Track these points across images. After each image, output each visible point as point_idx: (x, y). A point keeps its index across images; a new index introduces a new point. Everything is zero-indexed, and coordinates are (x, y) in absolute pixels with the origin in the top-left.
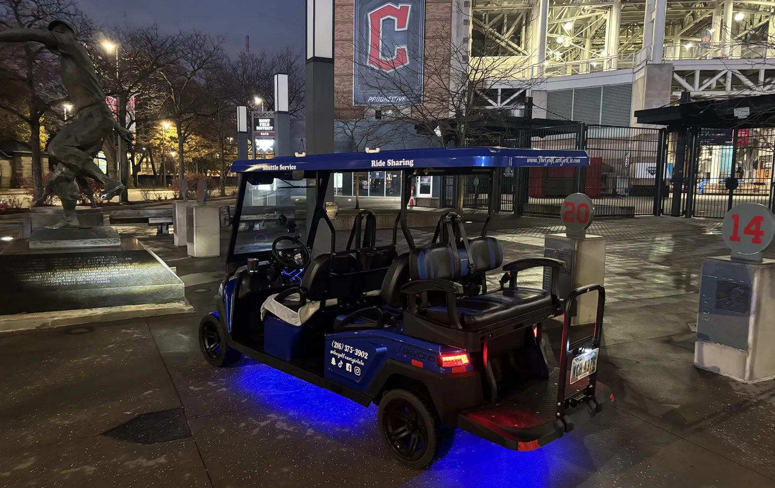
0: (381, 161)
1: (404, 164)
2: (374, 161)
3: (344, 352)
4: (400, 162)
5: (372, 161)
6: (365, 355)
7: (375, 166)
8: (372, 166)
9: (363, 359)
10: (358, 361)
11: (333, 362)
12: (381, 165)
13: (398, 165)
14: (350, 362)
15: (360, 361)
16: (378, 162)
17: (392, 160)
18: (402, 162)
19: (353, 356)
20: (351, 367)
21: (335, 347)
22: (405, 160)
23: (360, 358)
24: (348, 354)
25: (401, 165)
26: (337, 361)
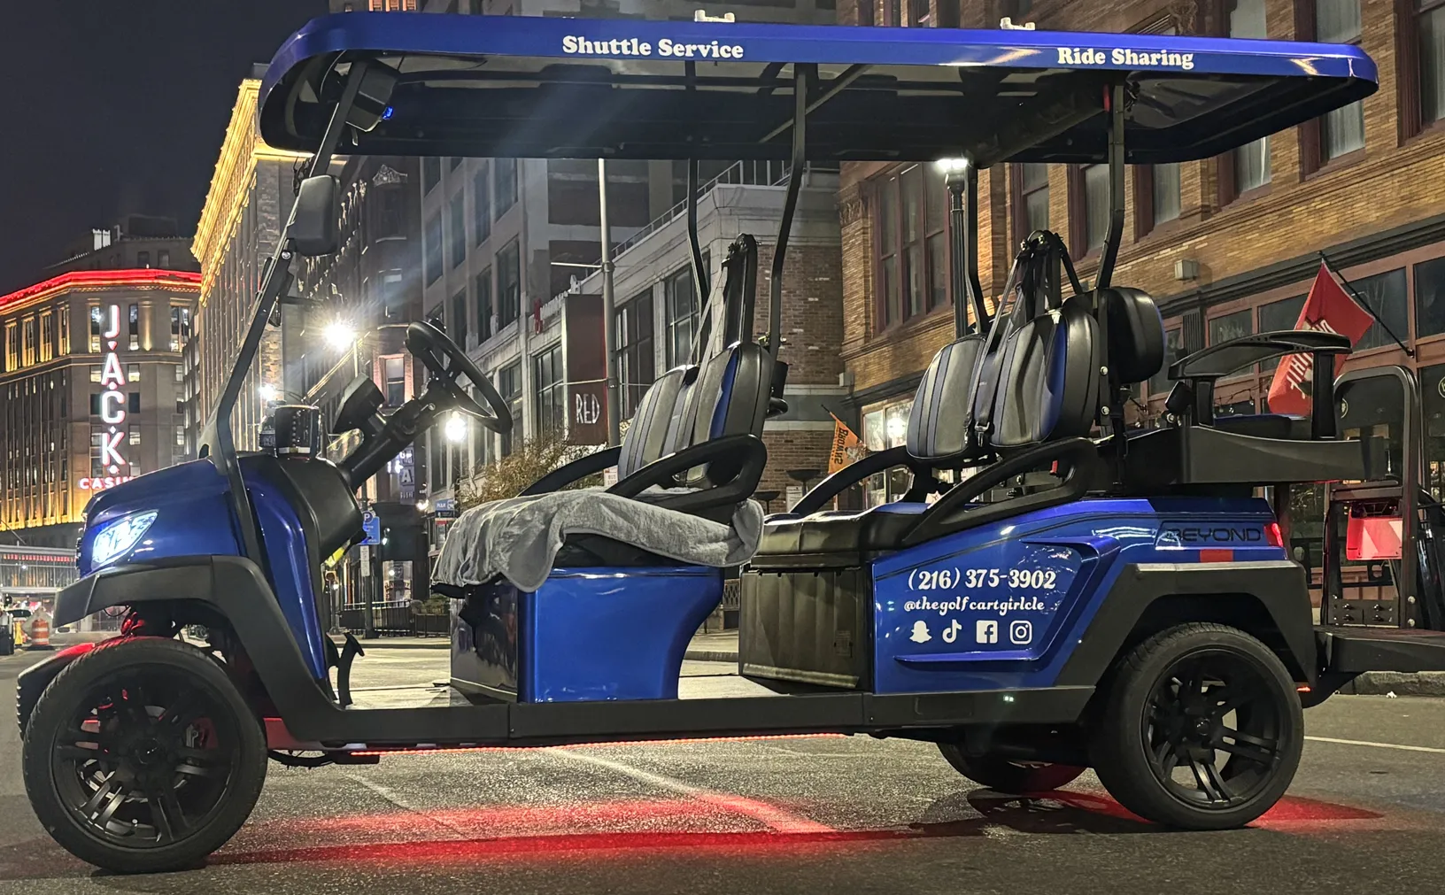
0: (1091, 51)
1: (1164, 63)
2: (1069, 51)
3: (968, 592)
4: (1153, 56)
5: (1061, 50)
6: (1045, 581)
7: (1070, 61)
8: (1061, 61)
9: (1041, 593)
10: (1022, 605)
11: (920, 633)
12: (1091, 62)
13: (1147, 63)
14: (990, 615)
15: (1029, 599)
16: (1081, 52)
17: (1128, 51)
18: (1159, 56)
19: (1003, 593)
20: (995, 629)
21: (922, 586)
22: (1168, 53)
23: (1029, 593)
24: (977, 595)
25: (1154, 62)
26: (936, 624)
